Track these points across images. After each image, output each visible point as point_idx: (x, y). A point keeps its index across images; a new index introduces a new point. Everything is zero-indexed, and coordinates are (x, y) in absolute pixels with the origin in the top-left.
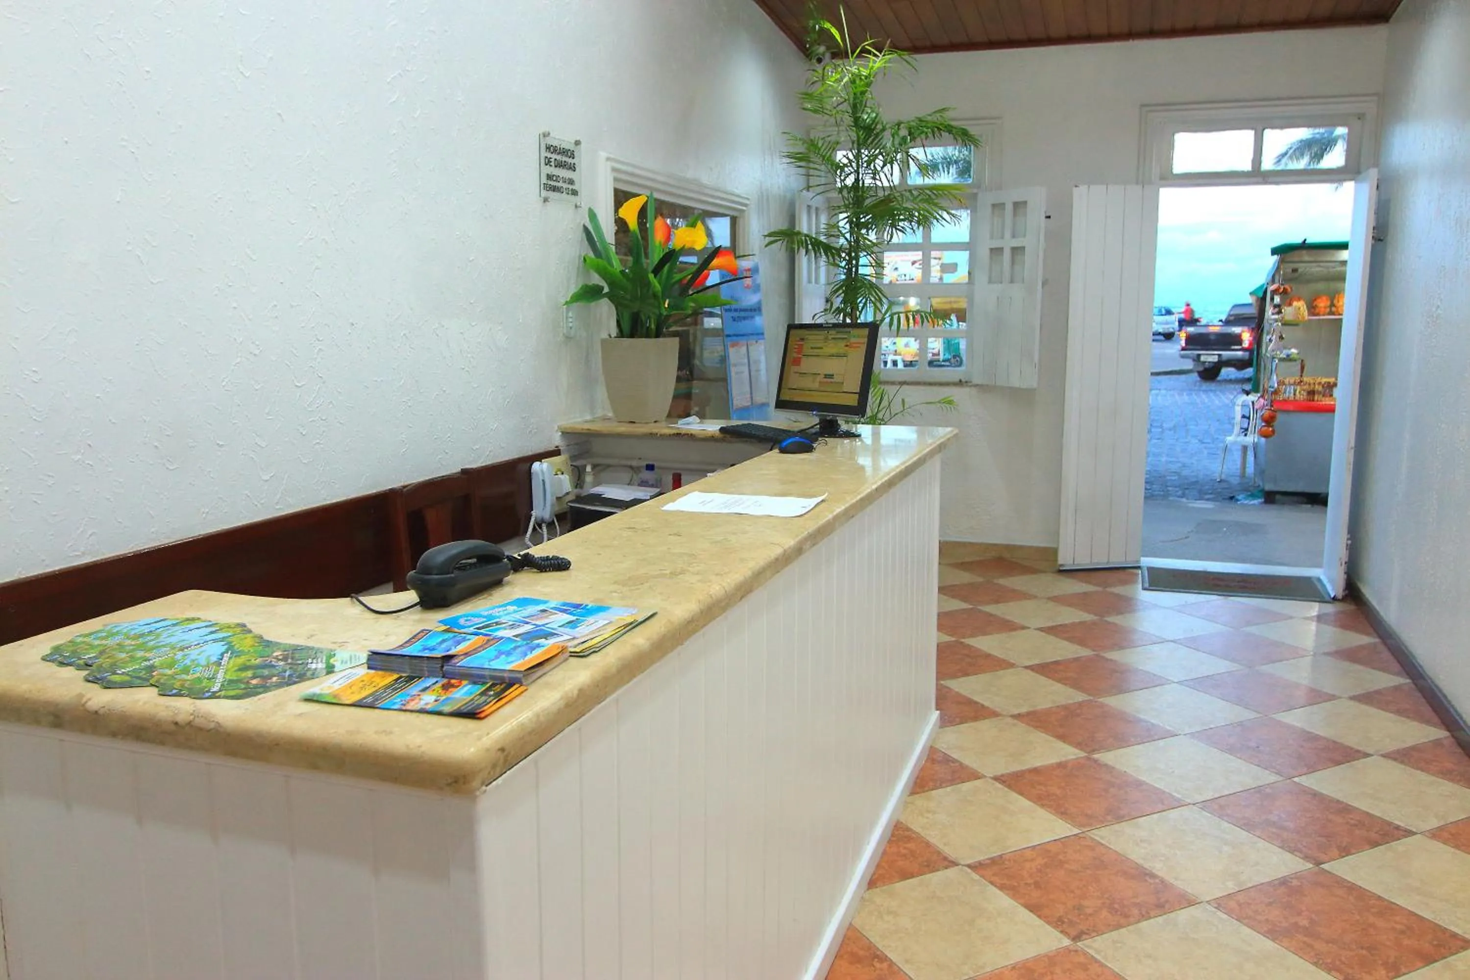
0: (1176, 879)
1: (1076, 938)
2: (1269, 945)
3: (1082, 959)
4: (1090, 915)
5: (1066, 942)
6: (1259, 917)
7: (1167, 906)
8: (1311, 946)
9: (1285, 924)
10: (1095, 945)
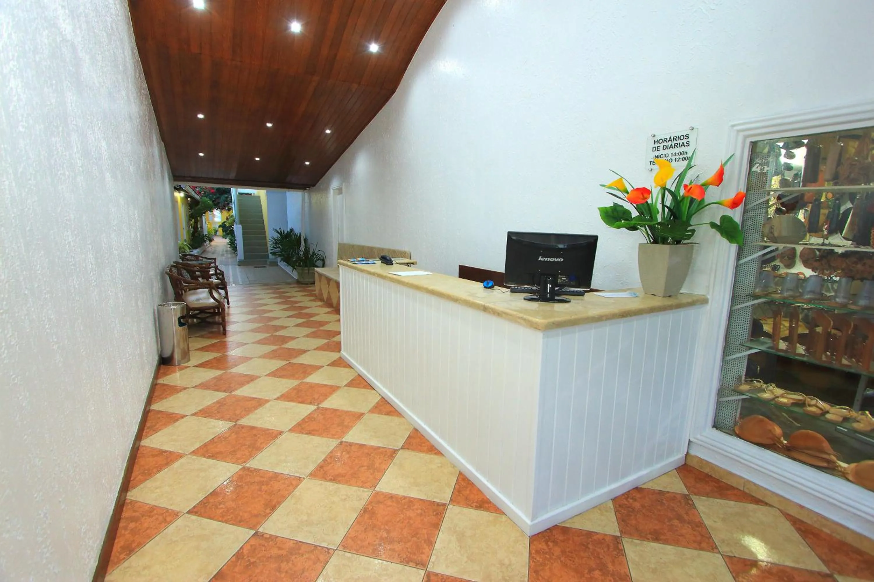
0: (321, 484)
1: (341, 442)
2: (278, 470)
3: (336, 437)
4: (343, 452)
5: (344, 440)
6: (283, 481)
7: (319, 469)
8: (262, 477)
9: (272, 483)
10: (334, 443)
